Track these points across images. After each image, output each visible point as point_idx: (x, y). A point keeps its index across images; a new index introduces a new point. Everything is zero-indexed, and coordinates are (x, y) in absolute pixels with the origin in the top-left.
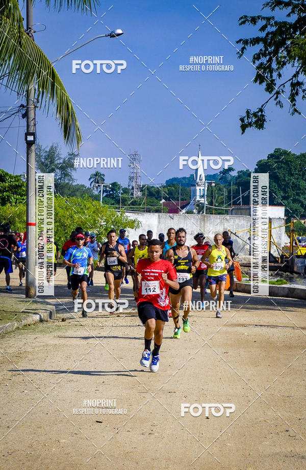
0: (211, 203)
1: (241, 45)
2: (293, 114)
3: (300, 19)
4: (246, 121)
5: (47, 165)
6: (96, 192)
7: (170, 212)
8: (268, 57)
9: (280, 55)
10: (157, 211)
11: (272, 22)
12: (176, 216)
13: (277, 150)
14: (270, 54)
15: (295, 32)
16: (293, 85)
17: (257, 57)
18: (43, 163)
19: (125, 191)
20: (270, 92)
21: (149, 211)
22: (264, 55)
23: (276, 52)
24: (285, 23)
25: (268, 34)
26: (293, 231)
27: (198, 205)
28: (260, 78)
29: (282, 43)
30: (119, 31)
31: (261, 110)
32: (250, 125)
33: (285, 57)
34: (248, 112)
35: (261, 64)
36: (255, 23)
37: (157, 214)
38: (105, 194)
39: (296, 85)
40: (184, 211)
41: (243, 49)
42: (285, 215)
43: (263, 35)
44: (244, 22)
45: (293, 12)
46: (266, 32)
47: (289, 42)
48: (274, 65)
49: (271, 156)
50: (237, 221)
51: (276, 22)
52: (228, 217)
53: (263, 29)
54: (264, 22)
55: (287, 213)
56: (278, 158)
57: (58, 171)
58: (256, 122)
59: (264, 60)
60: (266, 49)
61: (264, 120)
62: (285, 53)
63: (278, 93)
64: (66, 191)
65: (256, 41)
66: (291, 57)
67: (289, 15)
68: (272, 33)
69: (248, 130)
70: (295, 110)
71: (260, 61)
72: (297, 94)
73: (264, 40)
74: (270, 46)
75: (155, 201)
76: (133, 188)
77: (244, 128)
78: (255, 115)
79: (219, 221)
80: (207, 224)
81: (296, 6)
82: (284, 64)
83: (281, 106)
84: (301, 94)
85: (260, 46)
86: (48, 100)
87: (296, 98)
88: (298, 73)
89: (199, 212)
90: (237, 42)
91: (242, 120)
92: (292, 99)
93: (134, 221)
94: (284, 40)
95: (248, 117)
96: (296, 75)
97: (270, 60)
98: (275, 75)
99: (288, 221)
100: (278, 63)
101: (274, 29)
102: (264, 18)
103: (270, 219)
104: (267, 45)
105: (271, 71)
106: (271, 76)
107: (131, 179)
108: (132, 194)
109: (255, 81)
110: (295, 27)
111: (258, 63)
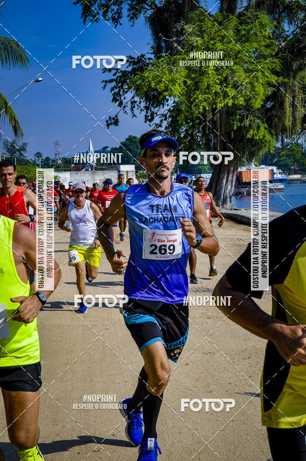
0: (97, 165)
1: (104, 83)
2: (133, 117)
3: (133, 69)
4: (109, 122)
5: (11, 150)
6: (38, 163)
7: (76, 171)
8: (118, 89)
9: (124, 88)
10: (70, 170)
11: (119, 71)
12: (79, 173)
13: (130, 136)
14: (119, 87)
15: (131, 76)
16: (132, 103)
17: (112, 89)
18: (9, 149)
19: (53, 161)
20: (120, 107)
21: (65, 171)
22: (116, 88)
23: (122, 86)
24: (126, 71)
25: (117, 77)
26: (139, 177)
27: (91, 166)
28: (115, 100)
29: (125, 81)
30: (41, 79)
31: (116, 116)
32: (111, 124)
33: (126, 89)
34: (110, 118)
35: (115, 93)
36: (110, 72)
37: (69, 172)
38: (43, 163)
39: (133, 103)
40: (84, 170)
41: (105, 85)
42: (135, 169)
43: (115, 78)
44: (105, 72)
45: (130, 65)
46: (116, 76)
47: (128, 81)
48: (121, 93)
49: (127, 140)
50: (111, 173)
51: (121, 71)
52: (106, 171)
53: (115, 74)
54: (115, 71)
55: (136, 168)
56: (130, 140)
57: (17, 152)
58: (114, 122)
59: (116, 90)
60: (117, 85)
61: (118, 121)
62: (127, 87)
63: (124, 107)
64: (22, 162)
65: (111, 81)
66: (129, 88)
67: (127, 67)
68: (120, 76)
69: (110, 126)
70: (134, 115)
71: (114, 91)
72: (134, 107)
73: (116, 80)
74: (119, 82)
75: (69, 165)
76: (57, 159)
77: (108, 125)
78: (113, 119)
79: (101, 174)
80: (96, 176)
81: (131, 62)
82: (127, 92)
83: (127, 114)
84: (136, 107)
85: (114, 83)
86: (4, 116)
87: (134, 109)
88: (134, 96)
89: (92, 170)
90: (102, 82)
91: (107, 121)
92: (132, 109)
93: (57, 176)
94: (126, 80)
95: (110, 120)
96: (133, 98)
97: (119, 91)
98: (122, 98)
99: (136, 172)
100: (124, 91)
101: (120, 74)
102: (115, 69)
103: (127, 171)
104: (117, 83)
105: (120, 96)
106: (120, 99)
107: (56, 155)
108: (57, 162)
109: (113, 101)
110: (131, 73)
111: (113, 92)
